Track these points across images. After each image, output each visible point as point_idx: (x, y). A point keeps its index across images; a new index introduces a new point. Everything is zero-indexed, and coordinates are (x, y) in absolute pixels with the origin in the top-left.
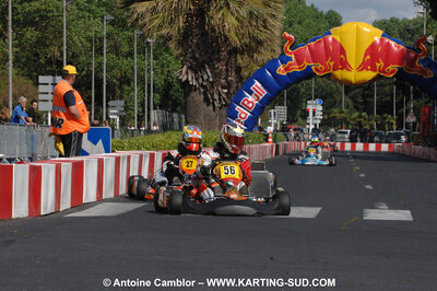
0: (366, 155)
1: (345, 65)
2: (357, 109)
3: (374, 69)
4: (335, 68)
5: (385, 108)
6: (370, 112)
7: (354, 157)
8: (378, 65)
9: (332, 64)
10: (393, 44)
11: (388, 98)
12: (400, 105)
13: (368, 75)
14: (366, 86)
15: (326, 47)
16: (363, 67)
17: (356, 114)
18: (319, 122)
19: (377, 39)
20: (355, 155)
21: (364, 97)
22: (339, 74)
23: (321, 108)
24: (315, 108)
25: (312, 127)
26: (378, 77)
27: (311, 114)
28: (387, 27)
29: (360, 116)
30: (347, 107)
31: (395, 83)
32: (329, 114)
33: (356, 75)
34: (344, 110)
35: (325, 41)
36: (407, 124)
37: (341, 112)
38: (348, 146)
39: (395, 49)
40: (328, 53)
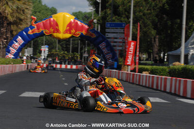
0: (66, 70)
1: (58, 31)
2: (63, 50)
3: (70, 33)
4: (54, 32)
5: (75, 50)
6: (68, 52)
8: (72, 31)
9: (52, 30)
10: (79, 22)
11: (76, 46)
12: (81, 49)
14: (67, 40)
15: (50, 23)
16: (66, 32)
17: (62, 52)
18: (46, 55)
19: (72, 20)
20: (61, 70)
21: (66, 45)
22: (55, 35)
23: (47, 49)
24: (45, 50)
25: (43, 57)
26: (72, 37)
27: (43, 51)
28: (77, 15)
29: (64, 53)
30: (59, 49)
31: (80, 40)
32: (51, 52)
33: (63, 35)
34: (57, 50)
35: (50, 20)
36: (85, 57)
37: (56, 51)
38: (58, 66)
39: (80, 25)
40: (51, 26)
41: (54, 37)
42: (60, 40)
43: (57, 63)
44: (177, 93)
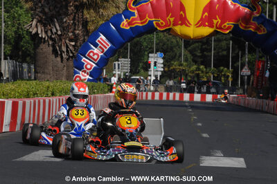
0: (203, 106)
1: (184, 21)
2: (195, 62)
3: (211, 26)
4: (175, 24)
5: (221, 61)
6: (207, 65)
7: (192, 107)
8: (215, 21)
9: (172, 19)
10: (230, 2)
11: (225, 53)
12: (235, 59)
13: (206, 31)
14: (204, 41)
16: (201, 23)
17: (194, 67)
18: (159, 74)
20: (193, 105)
21: (202, 51)
22: (179, 29)
23: (162, 61)
24: (157, 63)
25: (153, 78)
26: (216, 33)
27: (152, 66)
29: (198, 69)
30: (186, 60)
31: (231, 39)
32: (169, 67)
33: (193, 30)
34: (184, 63)
36: (242, 76)
37: (181, 65)
38: (187, 97)
39: (232, 7)
40: (169, 10)
41: (176, 35)
42: (188, 41)
43: (182, 91)
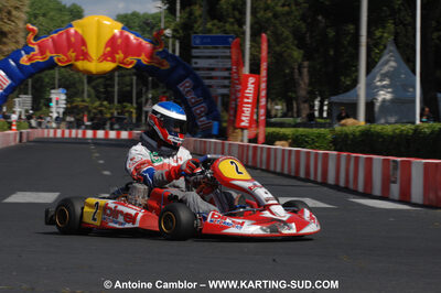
0: (107, 143)
1: (85, 56)
2: (99, 98)
3: (113, 61)
4: (77, 59)
5: (125, 97)
6: (111, 101)
7: (95, 144)
8: (117, 56)
9: (74, 54)
10: (132, 37)
11: (128, 88)
12: (139, 95)
13: (108, 66)
14: (107, 77)
16: (104, 57)
17: (97, 103)
18: (61, 111)
19: (117, 32)
20: (95, 141)
21: (106, 86)
22: (80, 64)
23: (63, 97)
24: (58, 99)
25: (55, 115)
26: (118, 68)
28: (127, 21)
29: (101, 105)
30: (89, 96)
31: (135, 74)
32: (72, 102)
33: (96, 65)
34: (86, 99)
35: (68, 32)
36: (146, 112)
37: (83, 101)
38: (89, 134)
39: (134, 41)
40: (70, 45)
41: (78, 71)
42: (91, 77)
43: (86, 128)
44: (351, 186)
